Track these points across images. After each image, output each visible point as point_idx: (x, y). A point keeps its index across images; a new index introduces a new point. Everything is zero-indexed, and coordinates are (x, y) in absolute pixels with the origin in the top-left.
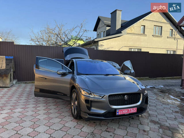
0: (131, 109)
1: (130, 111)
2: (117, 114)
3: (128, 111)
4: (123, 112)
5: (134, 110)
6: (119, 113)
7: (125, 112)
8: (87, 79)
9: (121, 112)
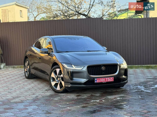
0: (108, 78)
1: (107, 80)
2: (95, 82)
3: (105, 79)
4: (101, 80)
5: (111, 79)
6: (97, 81)
7: (103, 80)
8: (67, 56)
9: (98, 80)
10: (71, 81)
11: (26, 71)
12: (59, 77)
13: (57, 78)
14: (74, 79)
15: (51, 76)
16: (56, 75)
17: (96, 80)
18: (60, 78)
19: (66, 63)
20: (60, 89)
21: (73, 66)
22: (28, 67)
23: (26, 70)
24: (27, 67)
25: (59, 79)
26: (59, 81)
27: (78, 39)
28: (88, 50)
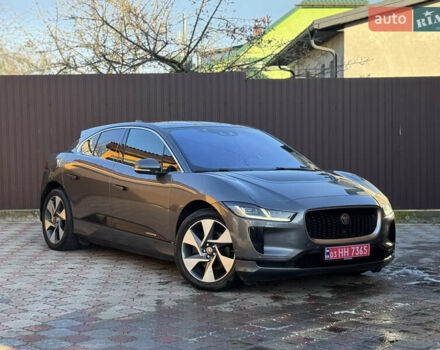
0: (357, 248)
1: (356, 251)
3: (351, 251)
4: (340, 253)
5: (363, 249)
6: (331, 255)
7: (344, 253)
9: (336, 252)
10: (260, 256)
11: (51, 228)
12: (211, 244)
13: (204, 247)
14: (266, 248)
15: (184, 241)
16: (202, 240)
17: (328, 253)
18: (215, 246)
19: (242, 204)
20: (216, 278)
21: (263, 210)
22: (63, 215)
23: (48, 224)
24: (56, 215)
25: (209, 250)
26: (211, 255)
27: (236, 134)
28: (280, 167)
